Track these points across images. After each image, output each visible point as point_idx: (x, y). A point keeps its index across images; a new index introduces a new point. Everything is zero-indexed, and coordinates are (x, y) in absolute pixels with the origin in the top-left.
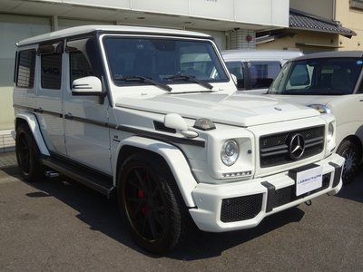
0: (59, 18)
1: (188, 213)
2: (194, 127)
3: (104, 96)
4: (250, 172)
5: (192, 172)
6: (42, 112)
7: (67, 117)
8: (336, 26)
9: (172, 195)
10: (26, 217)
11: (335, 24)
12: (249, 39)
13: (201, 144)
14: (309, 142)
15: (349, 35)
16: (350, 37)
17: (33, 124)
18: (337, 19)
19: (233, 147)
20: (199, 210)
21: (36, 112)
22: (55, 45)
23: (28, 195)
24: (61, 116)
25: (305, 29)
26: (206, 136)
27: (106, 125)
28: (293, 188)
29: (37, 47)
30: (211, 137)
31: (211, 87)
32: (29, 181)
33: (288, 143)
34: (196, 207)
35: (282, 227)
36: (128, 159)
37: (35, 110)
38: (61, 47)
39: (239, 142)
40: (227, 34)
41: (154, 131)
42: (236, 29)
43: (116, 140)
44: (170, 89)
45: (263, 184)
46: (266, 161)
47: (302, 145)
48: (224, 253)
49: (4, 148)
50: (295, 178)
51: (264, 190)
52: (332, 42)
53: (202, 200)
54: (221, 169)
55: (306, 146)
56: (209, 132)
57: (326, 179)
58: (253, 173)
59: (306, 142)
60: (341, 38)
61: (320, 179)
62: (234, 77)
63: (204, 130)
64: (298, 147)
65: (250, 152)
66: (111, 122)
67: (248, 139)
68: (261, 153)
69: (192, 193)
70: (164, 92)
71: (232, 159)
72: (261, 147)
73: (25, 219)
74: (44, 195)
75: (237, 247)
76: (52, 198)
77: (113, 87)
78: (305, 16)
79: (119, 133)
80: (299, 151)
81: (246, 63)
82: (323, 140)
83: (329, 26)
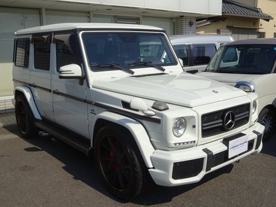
0: (46, 9)
1: (148, 172)
2: (153, 107)
3: (83, 79)
4: (194, 142)
5: (151, 142)
6: (35, 86)
7: (54, 92)
8: (258, 12)
9: (136, 159)
10: (25, 168)
11: (257, 11)
12: (191, 24)
13: (158, 121)
14: (238, 117)
15: (268, 19)
16: (268, 20)
17: (28, 96)
18: (258, 7)
19: (182, 123)
20: (156, 170)
21: (30, 86)
22: (45, 37)
23: (25, 149)
24: (50, 91)
25: (234, 15)
26: (162, 115)
27: (85, 101)
28: (226, 152)
29: (31, 37)
30: (165, 116)
31: (164, 70)
32: (26, 137)
33: (222, 118)
34: (154, 168)
35: (217, 178)
36: (102, 129)
37: (30, 85)
38: (50, 38)
39: (187, 119)
40: (174, 20)
41: (122, 108)
42: (181, 17)
43: (93, 112)
44: (133, 73)
45: (204, 150)
46: (206, 133)
47: (233, 119)
48: (174, 199)
49: (6, 110)
50: (227, 145)
51: (205, 155)
52: (254, 24)
53: (158, 163)
54: (173, 140)
55: (236, 120)
56: (164, 112)
57: (251, 144)
58: (196, 142)
59: (236, 116)
60: (261, 21)
61: (247, 144)
62: (181, 61)
63: (160, 110)
64: (230, 121)
65: (194, 127)
66: (88, 99)
67: (193, 117)
68: (202, 127)
69: (151, 158)
70: (128, 75)
71: (181, 131)
72: (203, 123)
73: (25, 170)
74: (38, 150)
75: (183, 194)
76: (44, 152)
77: (90, 73)
78: (234, 4)
79: (95, 108)
80: (231, 124)
81: (189, 46)
82: (249, 114)
83: (252, 12)
